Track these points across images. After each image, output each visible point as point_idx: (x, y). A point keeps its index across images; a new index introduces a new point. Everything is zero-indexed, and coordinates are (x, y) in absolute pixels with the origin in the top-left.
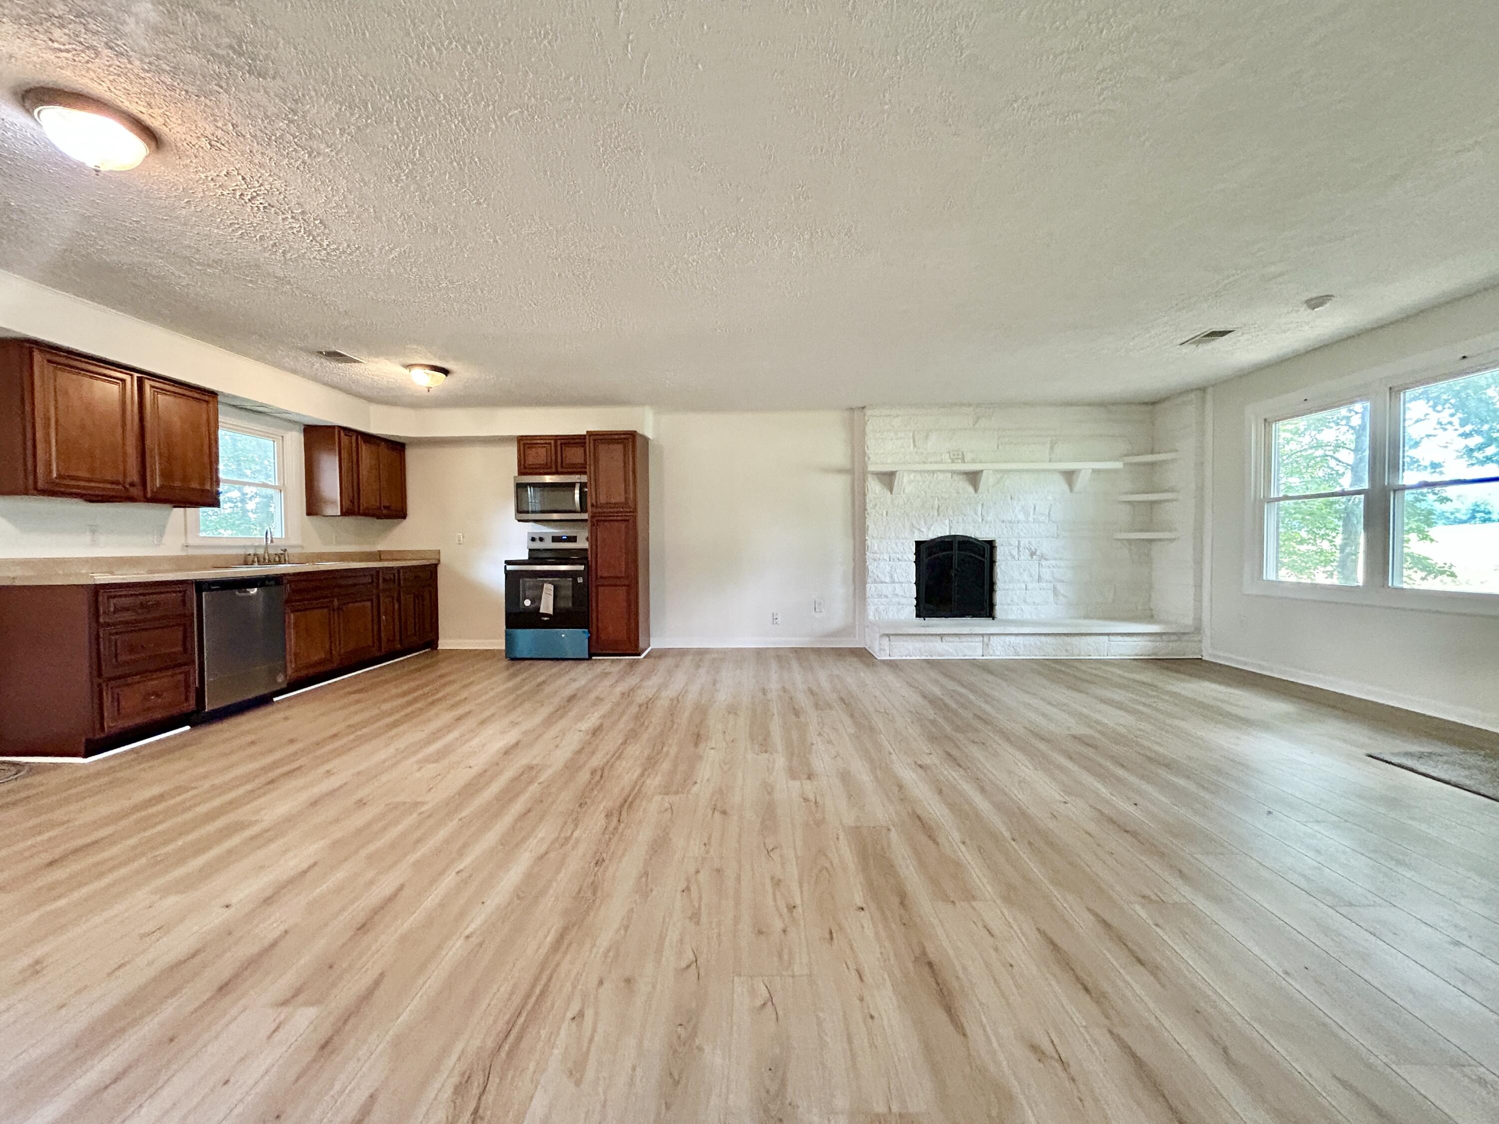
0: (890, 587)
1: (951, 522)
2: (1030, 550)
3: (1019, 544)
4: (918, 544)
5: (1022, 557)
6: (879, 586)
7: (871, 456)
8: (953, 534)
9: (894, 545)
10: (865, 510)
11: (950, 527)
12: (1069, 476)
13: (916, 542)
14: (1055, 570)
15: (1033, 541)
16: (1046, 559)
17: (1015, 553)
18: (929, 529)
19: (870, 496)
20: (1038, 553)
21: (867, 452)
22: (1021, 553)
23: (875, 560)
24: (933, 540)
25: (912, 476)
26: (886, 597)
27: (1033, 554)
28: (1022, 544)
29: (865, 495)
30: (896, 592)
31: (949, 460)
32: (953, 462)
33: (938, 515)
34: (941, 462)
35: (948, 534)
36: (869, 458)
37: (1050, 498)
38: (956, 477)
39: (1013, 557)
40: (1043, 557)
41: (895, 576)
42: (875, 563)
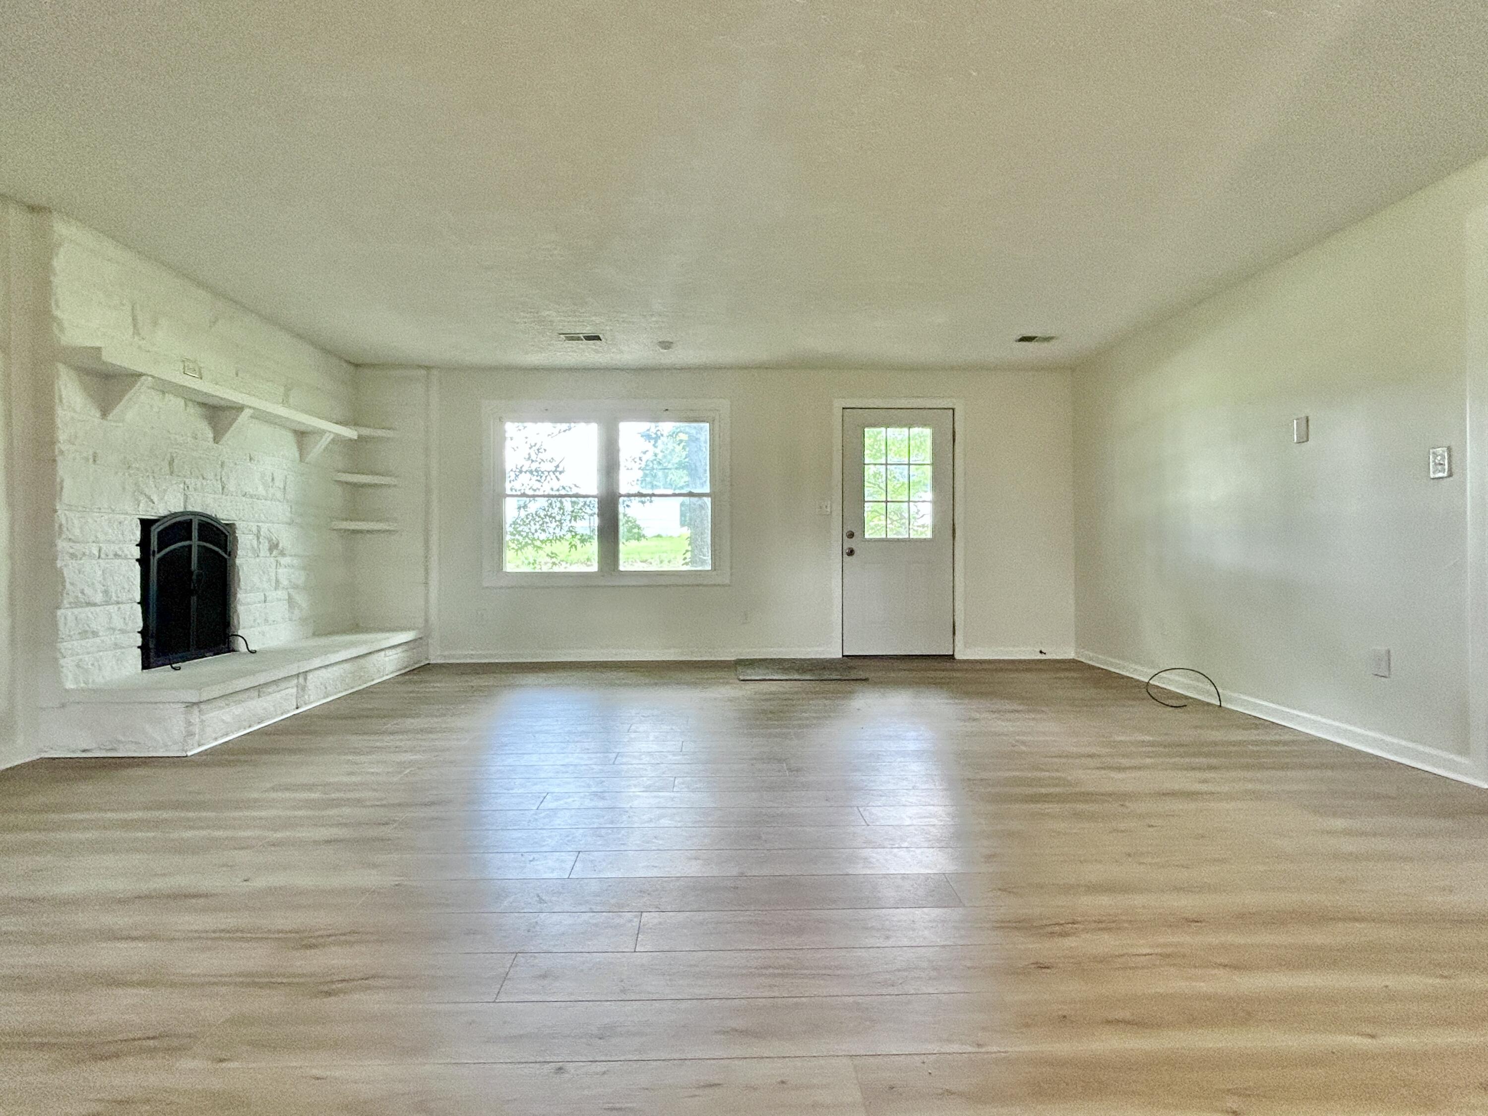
0: (103, 615)
1: (187, 487)
2: (270, 541)
4: (144, 524)
5: (262, 553)
9: (106, 526)
10: (54, 442)
11: (186, 497)
13: (142, 522)
14: (290, 571)
15: (272, 528)
16: (284, 555)
17: (255, 545)
18: (160, 497)
19: (62, 414)
20: (277, 546)
21: (57, 313)
22: (261, 546)
23: (73, 556)
24: (165, 519)
27: (272, 547)
28: (261, 532)
30: (112, 624)
33: (172, 473)
36: (61, 329)
37: (285, 466)
38: (192, 409)
39: (253, 552)
40: (281, 552)
41: (112, 589)
42: (75, 563)
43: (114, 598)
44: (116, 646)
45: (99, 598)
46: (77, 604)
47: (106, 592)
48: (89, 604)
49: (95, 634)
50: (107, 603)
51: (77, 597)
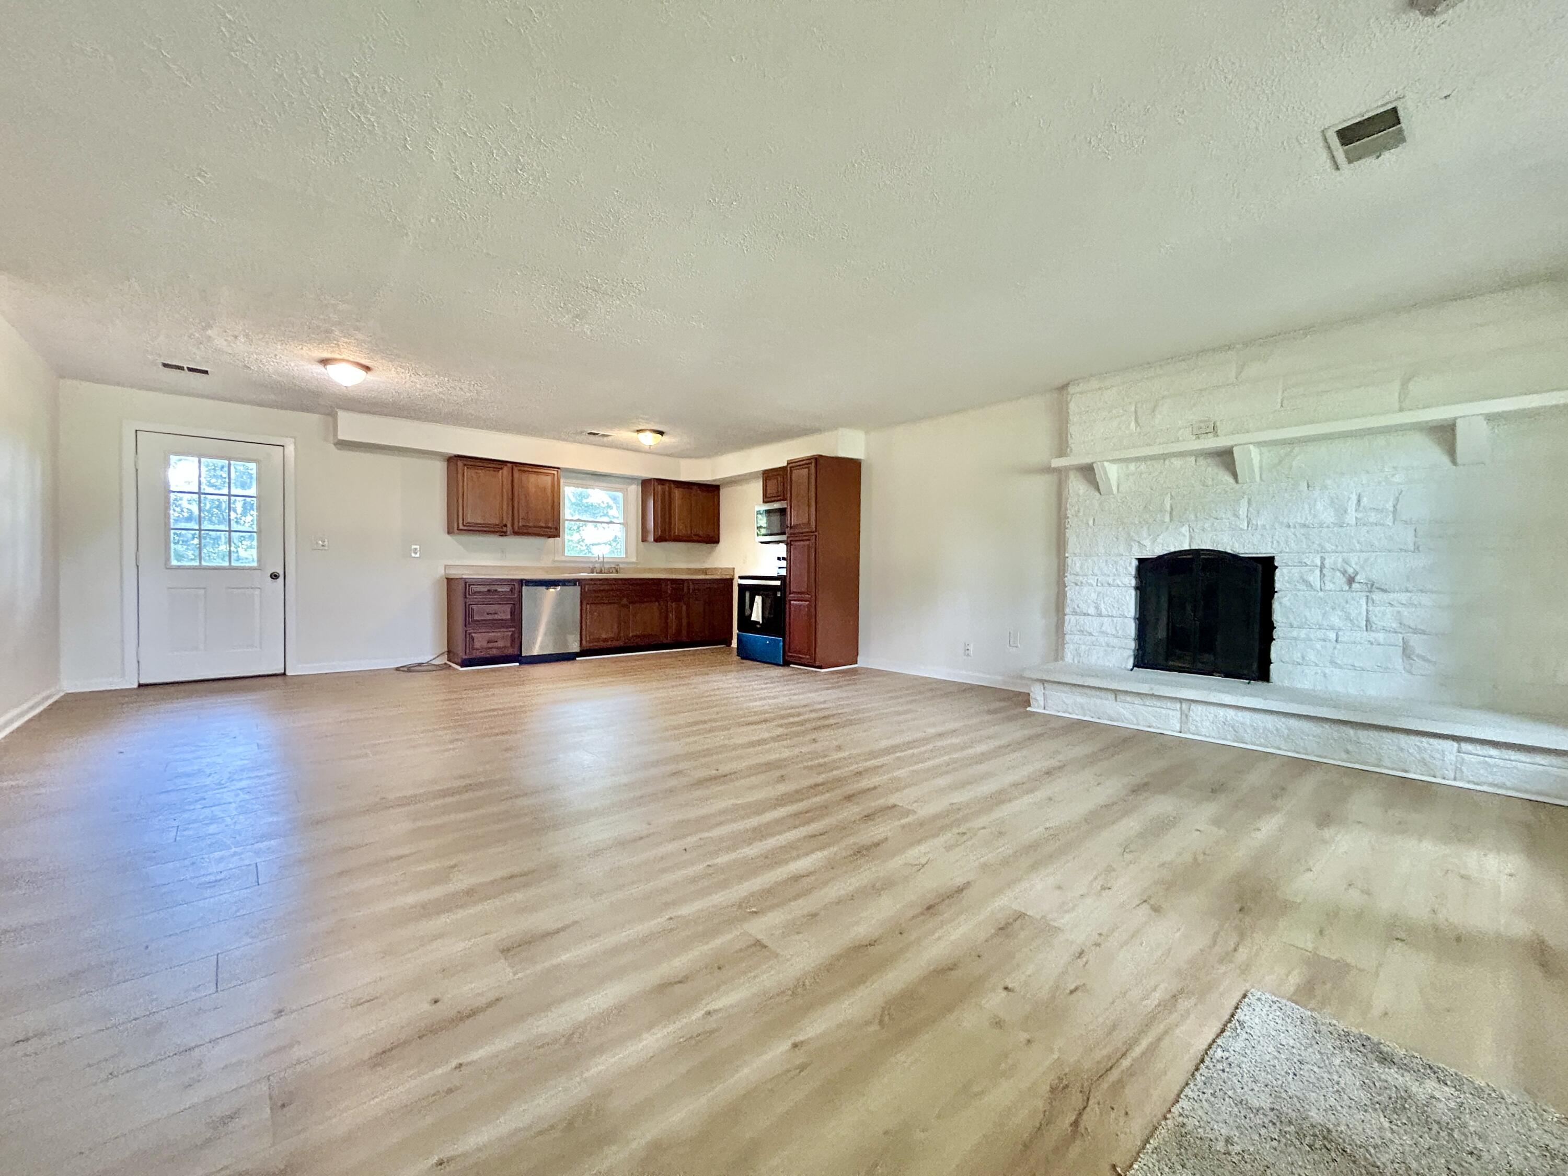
0: (1096, 622)
1: (1192, 530)
2: (1344, 573)
4: (1141, 561)
5: (1329, 586)
6: (1081, 619)
8: (1194, 547)
9: (1104, 565)
10: (1066, 518)
11: (1191, 538)
12: (1445, 432)
13: (1138, 560)
15: (1353, 559)
16: (1384, 591)
17: (1315, 578)
18: (1154, 541)
19: (1071, 500)
20: (1364, 579)
21: (1070, 441)
22: (1327, 579)
23: (1076, 584)
24: (1160, 557)
27: (1352, 580)
28: (1327, 562)
29: (1065, 499)
30: (1104, 629)
31: (1193, 436)
32: (1199, 438)
33: (1171, 520)
34: (1181, 441)
35: (1186, 547)
37: (1396, 478)
38: (1202, 462)
39: (1309, 585)
40: (1372, 587)
41: (1102, 606)
42: (1077, 588)
43: (1104, 612)
44: (1108, 645)
45: (1092, 611)
46: (1075, 613)
47: (1097, 608)
48: (1085, 614)
49: (1091, 634)
50: (1100, 615)
51: (1074, 608)
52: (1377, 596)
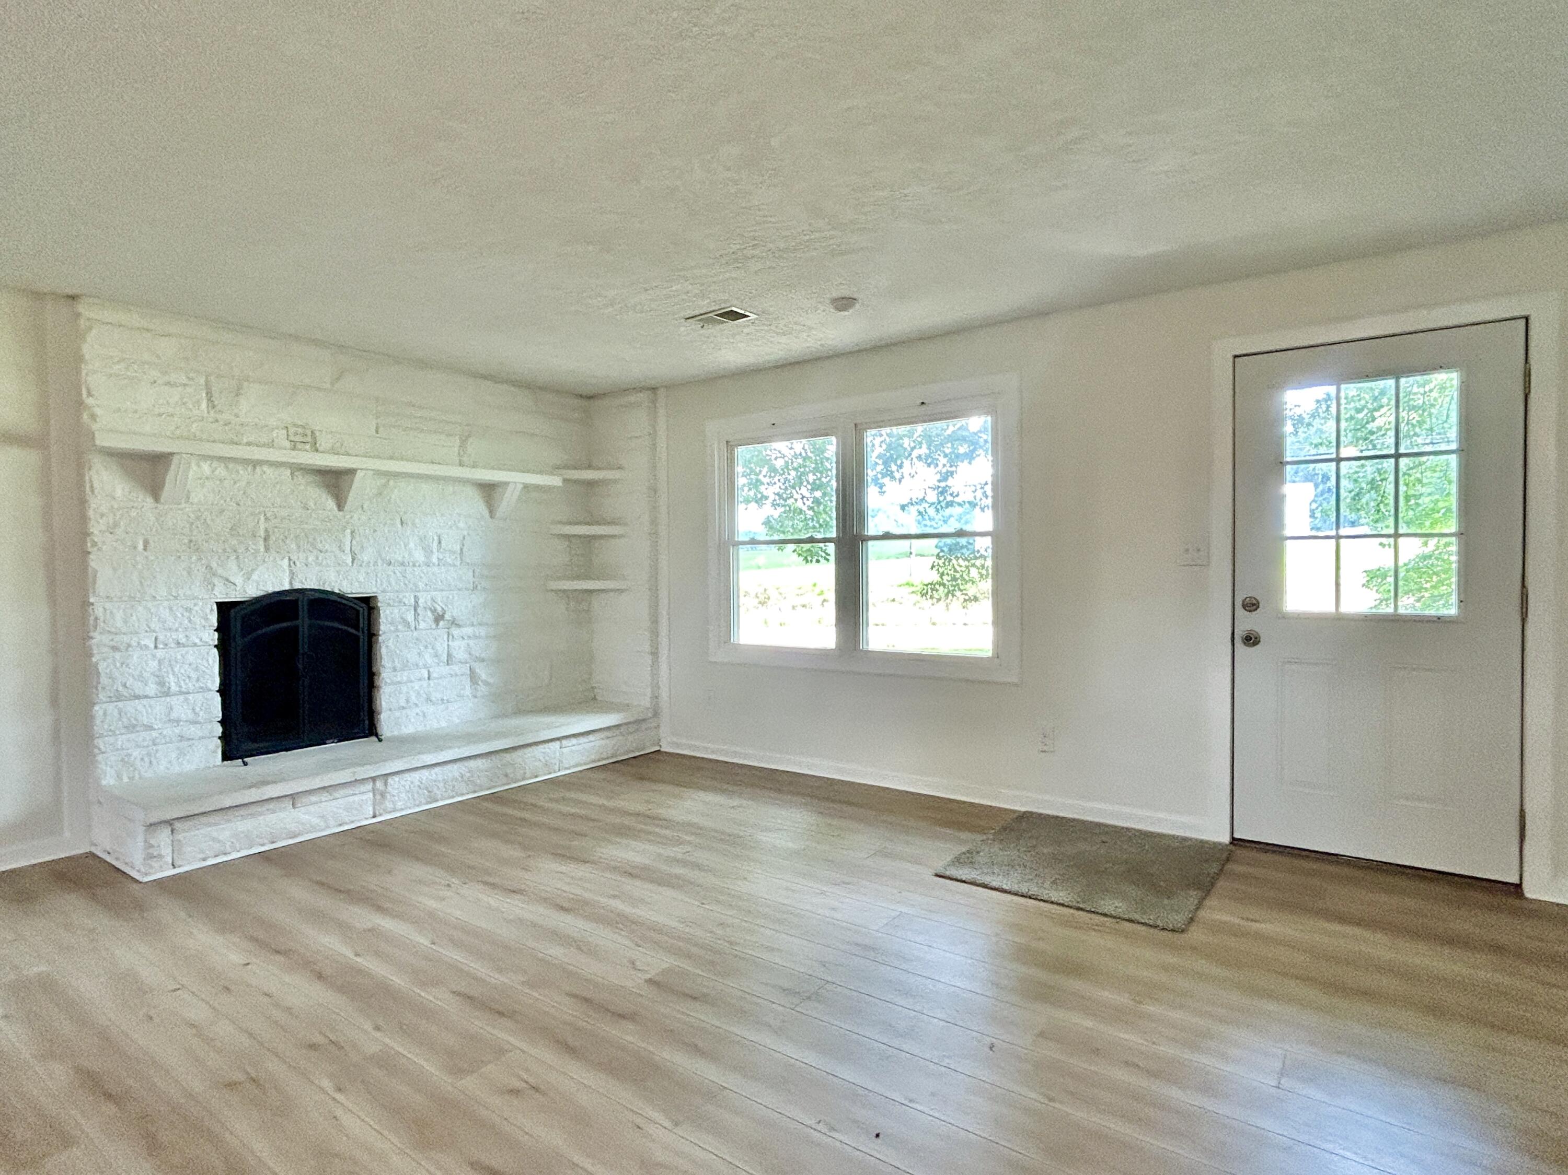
0: (159, 707)
2: (434, 611)
3: (416, 602)
4: (224, 609)
5: (422, 625)
6: (130, 707)
7: (98, 411)
8: (298, 586)
9: (165, 614)
10: (85, 534)
11: (292, 574)
12: (489, 490)
13: (220, 605)
14: (471, 642)
16: (459, 626)
17: (410, 617)
18: (248, 578)
19: (97, 504)
20: (447, 617)
21: (90, 401)
22: (420, 618)
23: (115, 649)
24: (257, 600)
25: (206, 467)
26: (150, 728)
27: (438, 618)
29: (83, 502)
30: (174, 715)
31: (287, 444)
32: (294, 448)
33: (267, 549)
34: (271, 445)
35: (287, 587)
36: (93, 417)
37: (461, 525)
38: (300, 479)
40: (454, 623)
41: (171, 680)
42: (118, 655)
43: (174, 688)
44: (181, 738)
46: (119, 698)
47: (161, 683)
48: (138, 697)
50: (167, 694)
51: (117, 691)
52: (455, 631)
